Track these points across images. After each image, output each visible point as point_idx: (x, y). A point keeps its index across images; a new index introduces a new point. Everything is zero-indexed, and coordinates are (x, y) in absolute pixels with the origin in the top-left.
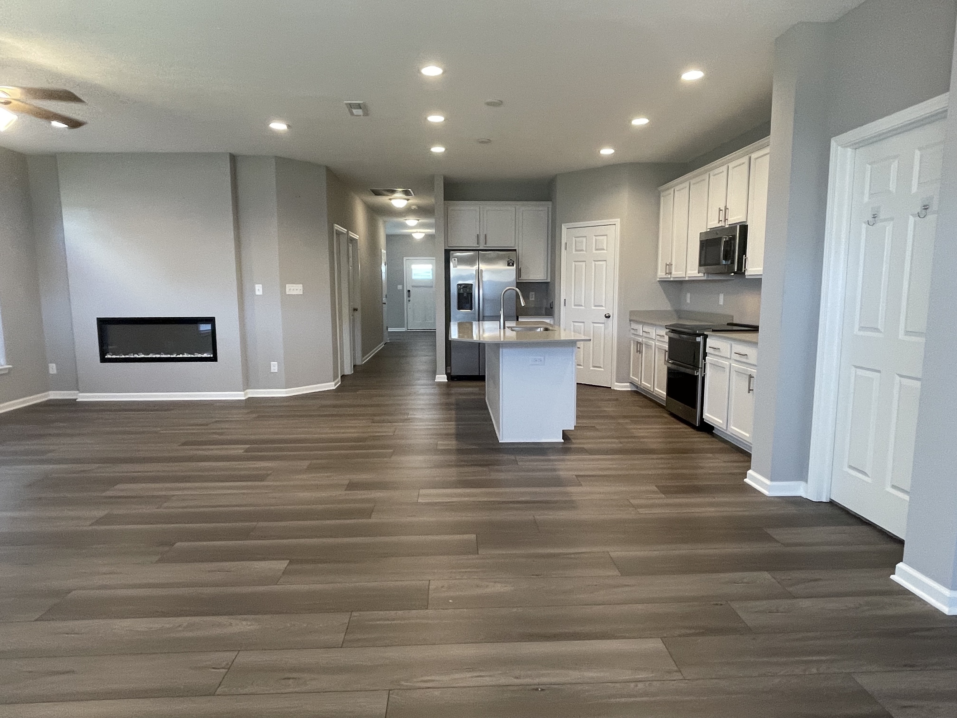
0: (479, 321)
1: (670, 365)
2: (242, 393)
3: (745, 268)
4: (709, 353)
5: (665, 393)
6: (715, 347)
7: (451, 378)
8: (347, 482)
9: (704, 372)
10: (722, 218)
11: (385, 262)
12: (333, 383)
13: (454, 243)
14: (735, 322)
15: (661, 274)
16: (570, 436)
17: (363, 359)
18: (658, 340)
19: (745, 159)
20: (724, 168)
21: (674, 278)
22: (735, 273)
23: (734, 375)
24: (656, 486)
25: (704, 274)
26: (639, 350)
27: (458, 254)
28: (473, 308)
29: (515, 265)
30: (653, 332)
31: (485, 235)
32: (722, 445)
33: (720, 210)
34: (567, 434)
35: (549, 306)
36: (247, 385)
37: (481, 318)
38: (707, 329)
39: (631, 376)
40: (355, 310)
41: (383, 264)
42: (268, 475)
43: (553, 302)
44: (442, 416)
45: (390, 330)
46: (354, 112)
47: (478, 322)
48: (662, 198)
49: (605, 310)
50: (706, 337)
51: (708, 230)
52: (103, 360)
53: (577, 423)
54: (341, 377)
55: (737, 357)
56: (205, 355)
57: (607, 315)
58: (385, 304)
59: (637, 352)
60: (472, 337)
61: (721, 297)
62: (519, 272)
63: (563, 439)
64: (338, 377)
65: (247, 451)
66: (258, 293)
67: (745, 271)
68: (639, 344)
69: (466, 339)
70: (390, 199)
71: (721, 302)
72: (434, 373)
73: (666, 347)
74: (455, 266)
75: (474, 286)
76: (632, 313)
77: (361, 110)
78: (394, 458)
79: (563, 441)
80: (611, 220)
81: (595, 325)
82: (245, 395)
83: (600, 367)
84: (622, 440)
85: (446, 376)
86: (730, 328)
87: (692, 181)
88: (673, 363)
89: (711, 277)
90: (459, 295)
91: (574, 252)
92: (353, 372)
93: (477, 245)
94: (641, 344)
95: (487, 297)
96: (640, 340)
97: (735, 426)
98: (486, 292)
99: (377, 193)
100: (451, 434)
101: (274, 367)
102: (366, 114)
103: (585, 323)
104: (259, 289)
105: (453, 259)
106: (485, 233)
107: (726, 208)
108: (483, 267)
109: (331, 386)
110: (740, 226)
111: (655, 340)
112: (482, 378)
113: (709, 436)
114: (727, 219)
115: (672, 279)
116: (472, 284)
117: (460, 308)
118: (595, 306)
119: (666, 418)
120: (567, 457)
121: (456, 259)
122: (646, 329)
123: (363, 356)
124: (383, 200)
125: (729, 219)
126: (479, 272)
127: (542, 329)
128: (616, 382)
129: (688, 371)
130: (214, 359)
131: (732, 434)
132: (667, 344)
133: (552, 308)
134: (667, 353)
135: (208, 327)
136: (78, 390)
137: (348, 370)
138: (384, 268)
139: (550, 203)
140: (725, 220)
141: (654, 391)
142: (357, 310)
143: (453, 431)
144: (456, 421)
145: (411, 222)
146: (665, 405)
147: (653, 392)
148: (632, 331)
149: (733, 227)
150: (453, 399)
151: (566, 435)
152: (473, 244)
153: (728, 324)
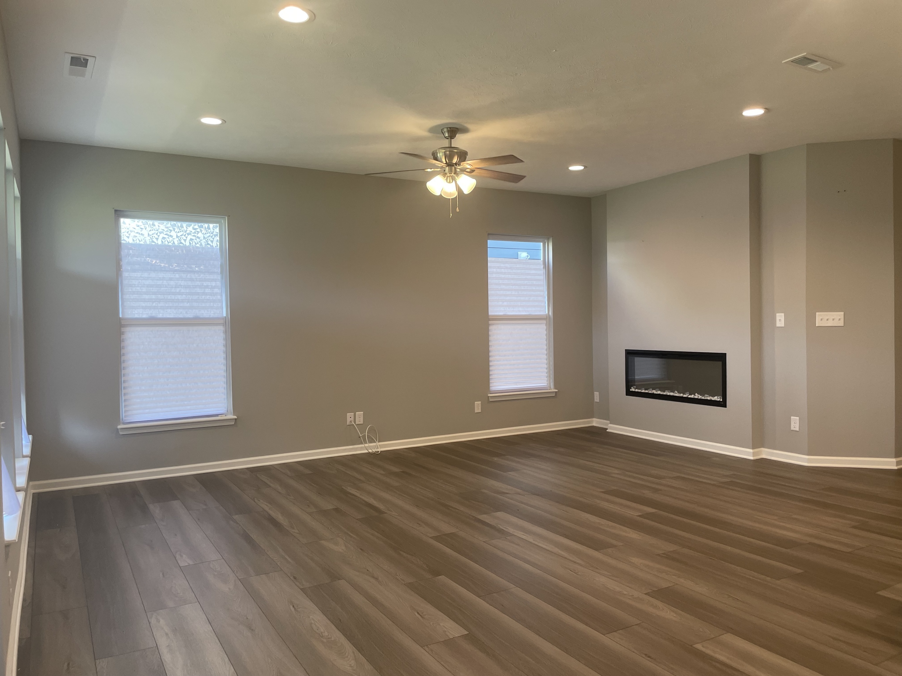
2: (751, 451)
36: (758, 442)
46: (813, 68)
52: (629, 393)
56: (716, 398)
66: (778, 324)
77: (818, 63)
82: (756, 453)
101: (795, 423)
102: (834, 64)
104: (780, 320)
130: (723, 404)
135: (720, 365)
136: (609, 420)
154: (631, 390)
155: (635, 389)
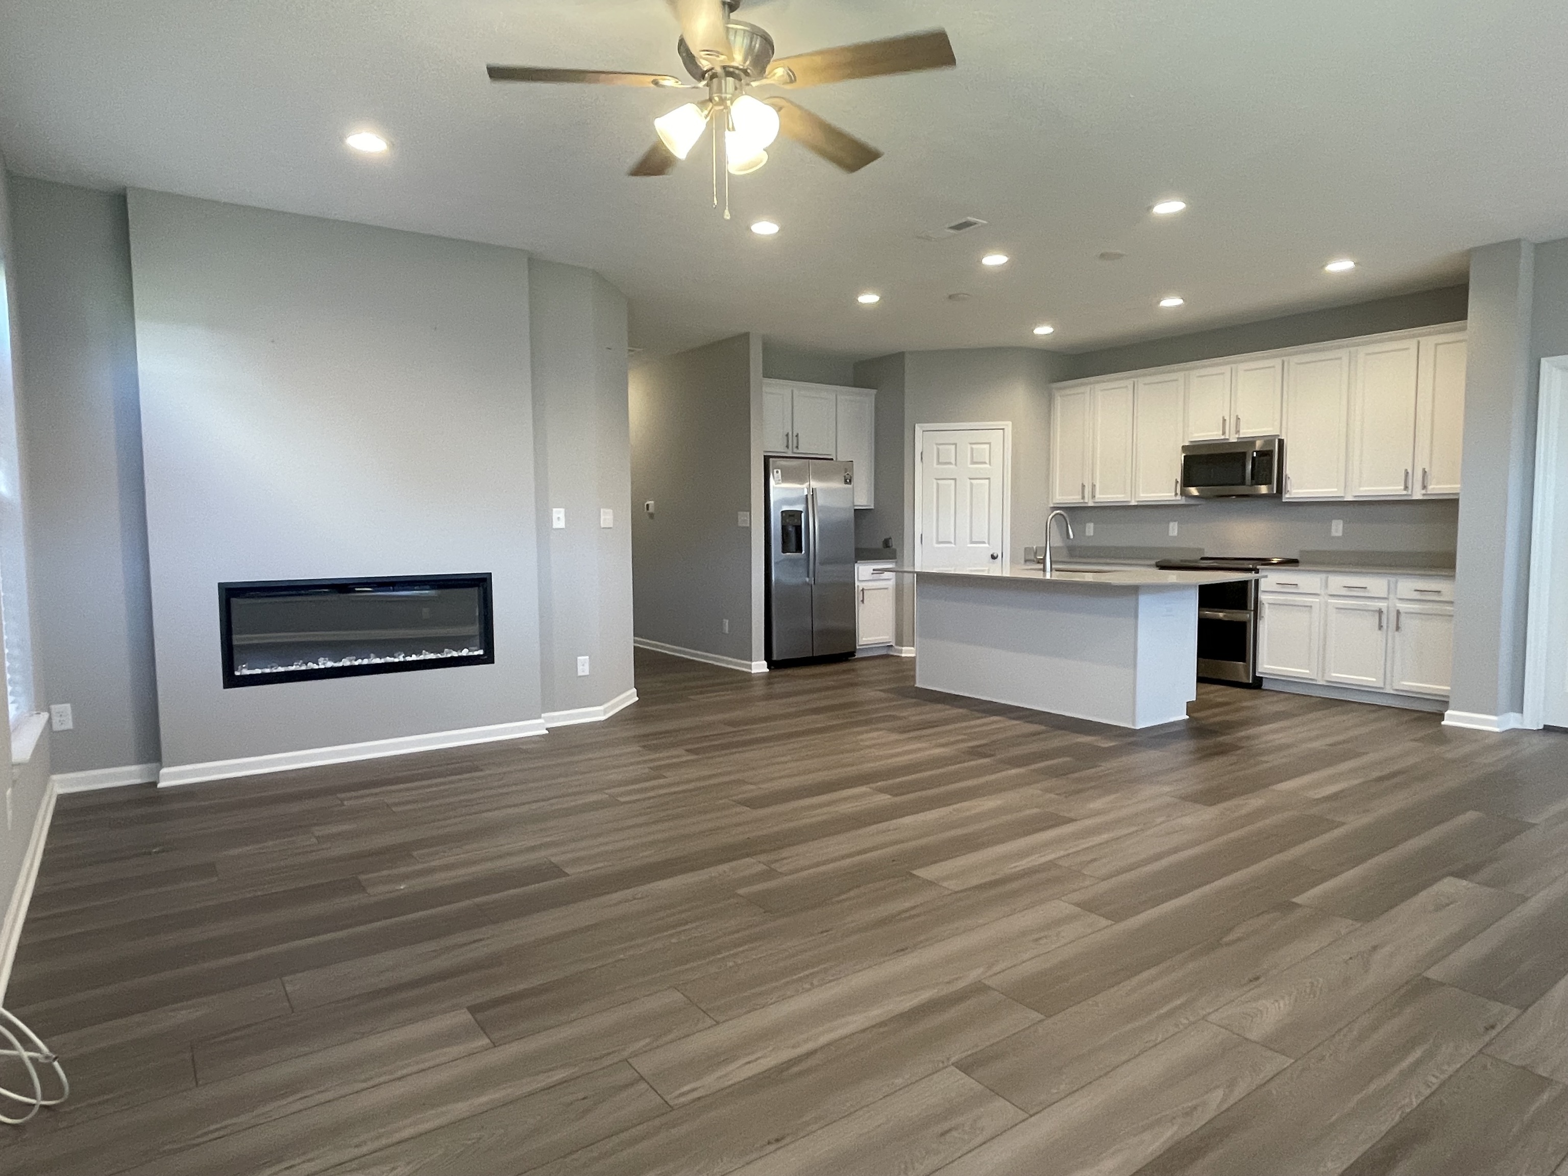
2: (542, 721)
3: (1285, 489)
6: (1287, 583)
7: (772, 664)
10: (1227, 429)
12: (634, 690)
15: (1065, 498)
19: (1271, 363)
20: (1226, 369)
21: (1096, 502)
23: (1332, 613)
27: (782, 463)
28: (803, 549)
31: (797, 434)
33: (1224, 420)
35: (879, 546)
43: (890, 538)
48: (1059, 398)
49: (989, 549)
51: (1201, 443)
52: (231, 680)
56: (464, 653)
57: (994, 556)
61: (1174, 526)
66: (557, 524)
67: (1288, 494)
71: (1174, 533)
74: (776, 483)
75: (800, 515)
79: (1188, 717)
80: (998, 423)
82: (545, 724)
85: (765, 663)
87: (1142, 380)
90: (783, 527)
91: (935, 465)
97: (1341, 673)
101: (584, 666)
104: (558, 518)
105: (775, 471)
106: (797, 431)
107: (1236, 418)
108: (815, 484)
109: (634, 695)
110: (1279, 440)
115: (1091, 504)
116: (801, 512)
117: (784, 549)
118: (974, 543)
121: (779, 471)
125: (1241, 431)
126: (813, 493)
130: (488, 658)
131: (1332, 682)
133: (890, 547)
135: (475, 594)
139: (874, 391)
140: (1235, 431)
152: (785, 448)
154: (237, 673)
155: (251, 670)
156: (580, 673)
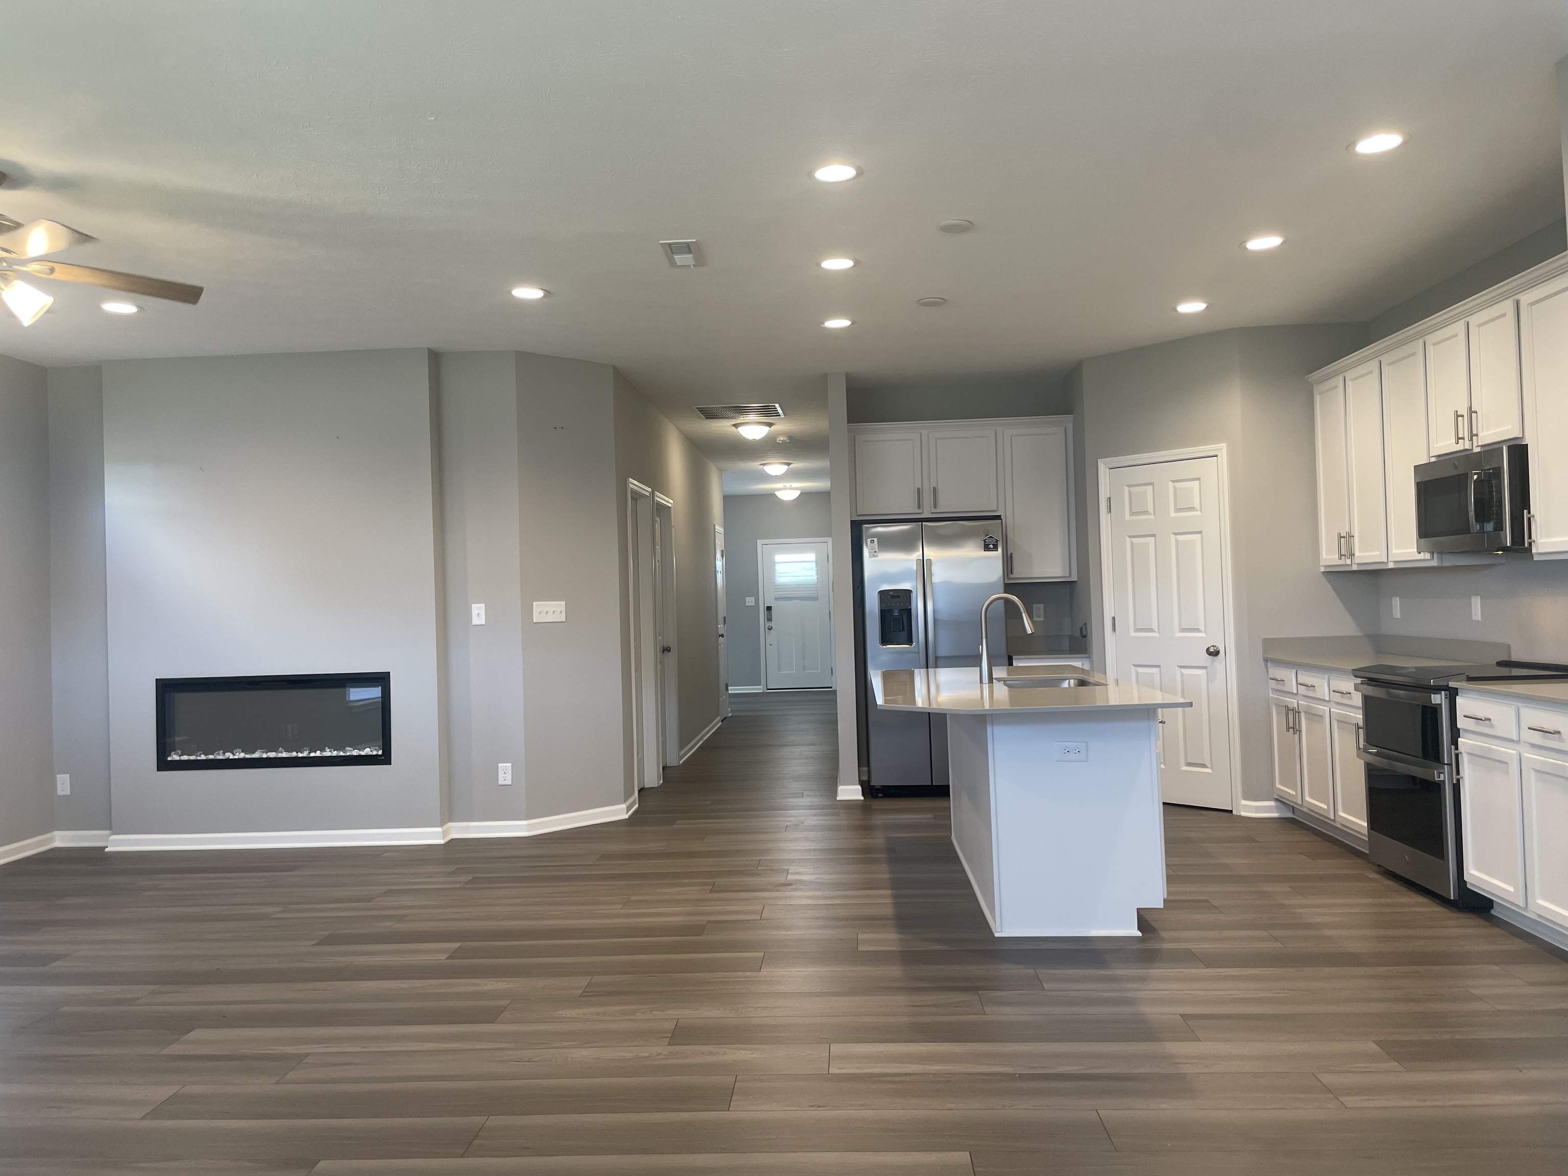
0: (927, 668)
1: (1370, 758)
2: (439, 829)
3: (1530, 537)
4: (1466, 731)
5: (1365, 824)
6: (1479, 716)
7: (869, 790)
8: (671, 1026)
9: (1458, 773)
10: (1464, 432)
11: (722, 551)
12: (624, 806)
13: (868, 509)
14: (1515, 657)
15: (1329, 557)
16: (1153, 923)
17: (681, 754)
18: (1337, 703)
19: (1507, 306)
20: (1460, 326)
21: (1358, 564)
22: (1505, 549)
23: (1531, 780)
24: (1376, 1043)
25: (1432, 553)
26: (1291, 725)
27: (880, 529)
28: (914, 639)
29: (1000, 549)
30: (1322, 685)
31: (934, 488)
32: (1517, 945)
33: (1457, 416)
34: (1148, 918)
35: (1078, 634)
36: (448, 814)
37: (931, 661)
38: (1455, 674)
39: (1278, 786)
40: (666, 650)
41: (718, 556)
42: (503, 1009)
43: (1085, 624)
44: (857, 876)
45: (732, 690)
46: (677, 260)
47: (925, 670)
48: (1317, 399)
49: (1205, 639)
50: (1453, 694)
51: (1433, 460)
52: (164, 765)
53: (1169, 893)
54: (640, 791)
55: (1537, 738)
56: (367, 751)
57: (1212, 650)
58: (722, 636)
59: (1288, 730)
60: (914, 701)
61: (1476, 603)
62: (1008, 562)
63: (1139, 929)
64: (633, 793)
65: (453, 955)
66: (476, 621)
67: (1530, 544)
68: (1291, 713)
69: (901, 706)
70: (736, 426)
71: (1477, 614)
72: (831, 782)
73: (1358, 716)
74: (873, 554)
75: (913, 595)
76: (1268, 644)
77: (690, 256)
78: (766, 972)
79: (1140, 934)
80: (1208, 447)
81: (1186, 671)
82: (445, 833)
83: (1204, 766)
84: (1276, 933)
85: (859, 787)
86: (1504, 671)
87: (1385, 359)
88: (1377, 754)
89: (1451, 561)
90: (884, 614)
91: (1127, 517)
92: (661, 782)
93: (918, 511)
94: (1296, 712)
95: (941, 617)
96: (1293, 702)
97: (1545, 899)
98: (941, 605)
99: (710, 415)
100: (883, 918)
101: (505, 774)
102: (700, 261)
103: (1162, 667)
104: (478, 614)
105: (869, 540)
106: (933, 484)
107: (1471, 412)
108: (931, 553)
109: (619, 812)
110: (1509, 448)
111: (1329, 701)
112: (943, 791)
113: (1481, 922)
114: (1477, 435)
115: (1355, 568)
116: (910, 592)
117: (885, 640)
118: (1184, 630)
119: (1372, 880)
120: (1155, 972)
121: (876, 540)
122: (1305, 678)
123: (681, 747)
124: (723, 427)
125: (1480, 435)
126: (924, 565)
127: (1072, 681)
128: (1245, 798)
129: (1418, 772)
130: (385, 759)
131: (1540, 916)
132: (1361, 711)
133: (1085, 637)
134: (1361, 731)
135: (375, 692)
136: (110, 828)
137: (652, 779)
138: (719, 564)
139: (1070, 417)
140: (1472, 436)
141: (1337, 819)
142: (669, 651)
143: (889, 911)
144: (892, 888)
145: (775, 468)
146: (1368, 852)
147: (1334, 820)
148: (1273, 684)
149: (1492, 451)
150: (879, 839)
151: (1144, 919)
152: (907, 507)
153: (1500, 664)
154: (169, 759)
155: (180, 756)
156: (501, 782)
